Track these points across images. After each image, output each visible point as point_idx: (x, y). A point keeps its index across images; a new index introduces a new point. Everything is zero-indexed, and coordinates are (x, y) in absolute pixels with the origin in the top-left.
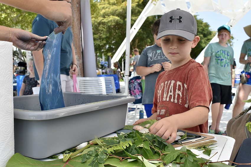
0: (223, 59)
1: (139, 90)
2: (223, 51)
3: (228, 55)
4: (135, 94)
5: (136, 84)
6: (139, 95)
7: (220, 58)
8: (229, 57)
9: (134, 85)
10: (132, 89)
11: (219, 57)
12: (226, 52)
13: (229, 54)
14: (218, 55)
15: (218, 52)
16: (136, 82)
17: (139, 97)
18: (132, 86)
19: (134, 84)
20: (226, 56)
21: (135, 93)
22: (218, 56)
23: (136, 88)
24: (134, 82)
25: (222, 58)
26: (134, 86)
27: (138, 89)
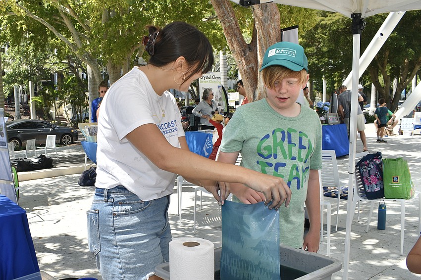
0: (284, 165)
1: (378, 177)
2: (283, 132)
3: (302, 147)
4: (370, 183)
5: (372, 167)
6: (376, 185)
7: (272, 160)
8: (304, 153)
9: (369, 169)
10: (366, 175)
11: (269, 156)
12: (293, 134)
13: (305, 143)
14: (265, 149)
15: (267, 136)
16: (371, 163)
17: (378, 189)
18: (364, 170)
19: (369, 167)
20: (295, 151)
21: (370, 181)
22: (266, 153)
23: (371, 173)
24: (369, 164)
25: (280, 159)
26: (369, 171)
27: (375, 175)
